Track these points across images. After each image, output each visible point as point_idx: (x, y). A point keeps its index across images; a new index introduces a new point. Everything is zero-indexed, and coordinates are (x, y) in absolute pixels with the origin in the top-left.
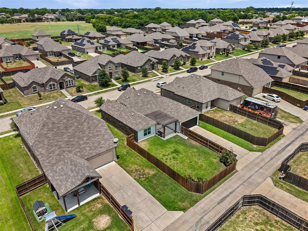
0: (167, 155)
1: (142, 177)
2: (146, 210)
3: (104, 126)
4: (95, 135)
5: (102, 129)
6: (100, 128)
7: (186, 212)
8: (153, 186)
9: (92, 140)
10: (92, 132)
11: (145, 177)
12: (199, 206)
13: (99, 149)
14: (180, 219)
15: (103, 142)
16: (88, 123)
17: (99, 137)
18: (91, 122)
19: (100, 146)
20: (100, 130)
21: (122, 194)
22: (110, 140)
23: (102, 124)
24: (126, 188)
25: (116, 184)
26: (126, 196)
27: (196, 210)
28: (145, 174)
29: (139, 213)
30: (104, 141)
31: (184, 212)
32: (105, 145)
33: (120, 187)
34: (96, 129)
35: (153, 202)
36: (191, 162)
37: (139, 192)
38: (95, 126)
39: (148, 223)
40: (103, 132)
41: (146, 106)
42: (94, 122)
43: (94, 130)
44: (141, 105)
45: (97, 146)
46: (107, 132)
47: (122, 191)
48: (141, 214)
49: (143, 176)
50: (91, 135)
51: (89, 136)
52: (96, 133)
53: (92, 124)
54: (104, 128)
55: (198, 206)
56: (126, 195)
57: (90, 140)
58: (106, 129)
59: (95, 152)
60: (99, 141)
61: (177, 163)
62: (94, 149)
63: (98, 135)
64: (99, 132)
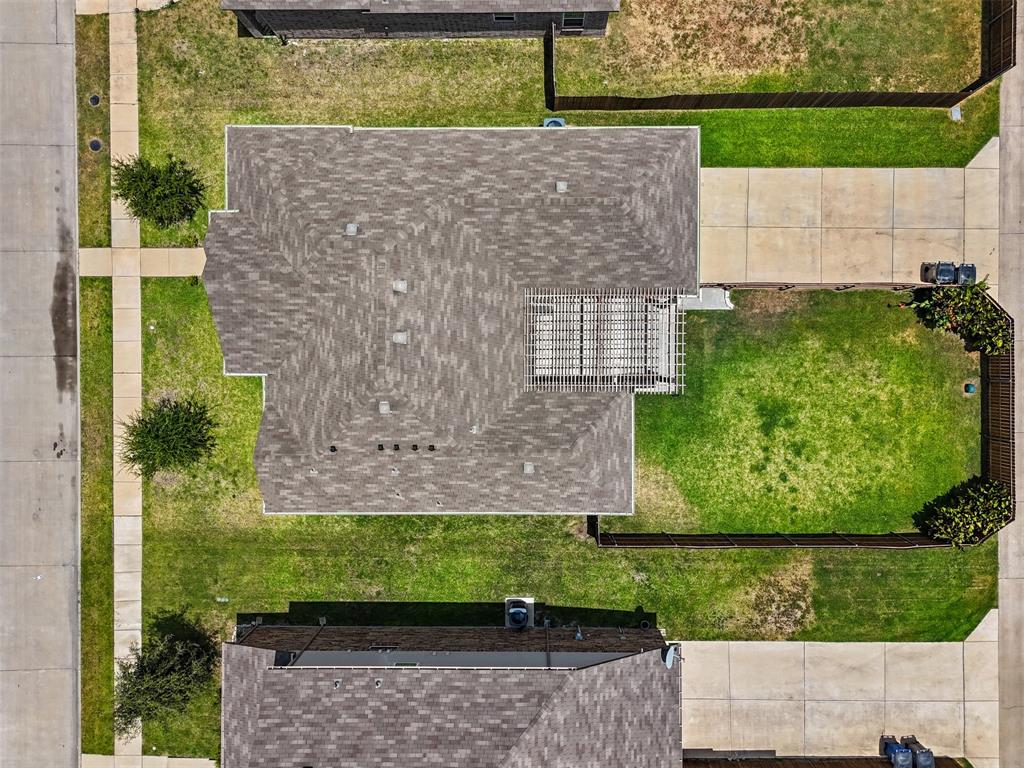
0: (767, 459)
1: (799, 614)
2: (923, 691)
3: (594, 681)
4: (616, 734)
5: (602, 695)
6: (596, 703)
7: (1000, 604)
8: (860, 613)
9: (629, 750)
10: (599, 745)
11: (808, 607)
12: (1010, 556)
13: (668, 730)
14: (1003, 632)
15: (648, 708)
16: (559, 749)
17: (627, 717)
18: (559, 737)
19: (657, 724)
20: (606, 703)
21: (820, 712)
22: (652, 676)
23: (581, 688)
24: (811, 687)
25: (772, 703)
26: (838, 708)
27: (1013, 573)
28: (798, 597)
29: (915, 716)
30: (646, 699)
31: (997, 607)
32: (660, 704)
33: (791, 699)
34: (595, 721)
35: (911, 657)
36: (856, 418)
37: (849, 662)
38: (584, 721)
39: (957, 714)
40: (614, 694)
41: (480, 339)
42: (565, 720)
43: (597, 734)
44: (464, 368)
45: (654, 734)
46: (621, 676)
47: (809, 705)
48: (923, 712)
49: (799, 607)
50: (609, 752)
51: (610, 757)
52: (610, 728)
53: (571, 733)
54: (600, 681)
55: (1006, 557)
56: (833, 704)
57: (628, 757)
58: (608, 678)
59: (670, 752)
60: (641, 721)
61: (827, 463)
62: (661, 750)
63: (619, 721)
64: (608, 711)
